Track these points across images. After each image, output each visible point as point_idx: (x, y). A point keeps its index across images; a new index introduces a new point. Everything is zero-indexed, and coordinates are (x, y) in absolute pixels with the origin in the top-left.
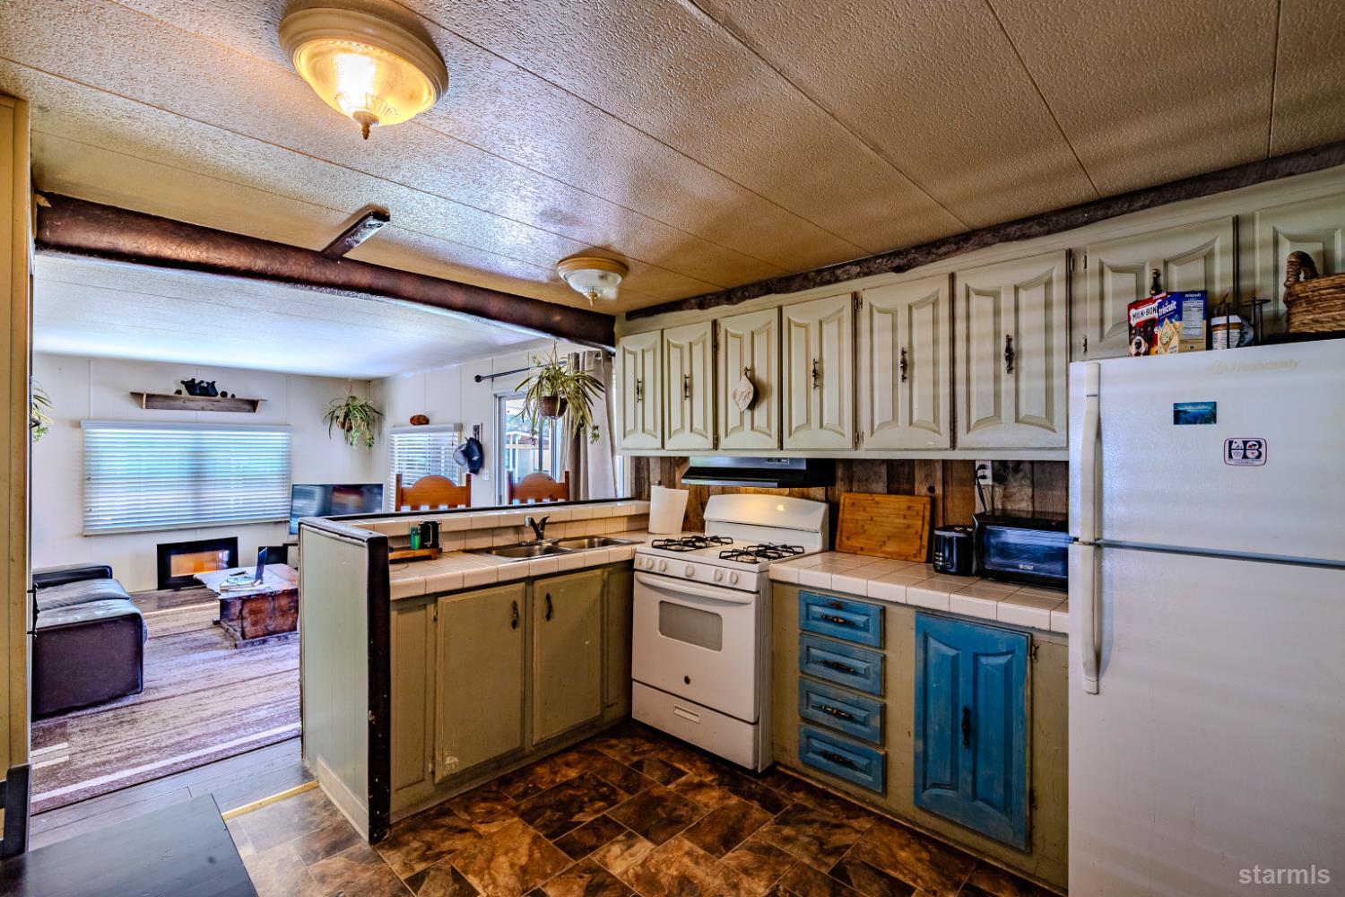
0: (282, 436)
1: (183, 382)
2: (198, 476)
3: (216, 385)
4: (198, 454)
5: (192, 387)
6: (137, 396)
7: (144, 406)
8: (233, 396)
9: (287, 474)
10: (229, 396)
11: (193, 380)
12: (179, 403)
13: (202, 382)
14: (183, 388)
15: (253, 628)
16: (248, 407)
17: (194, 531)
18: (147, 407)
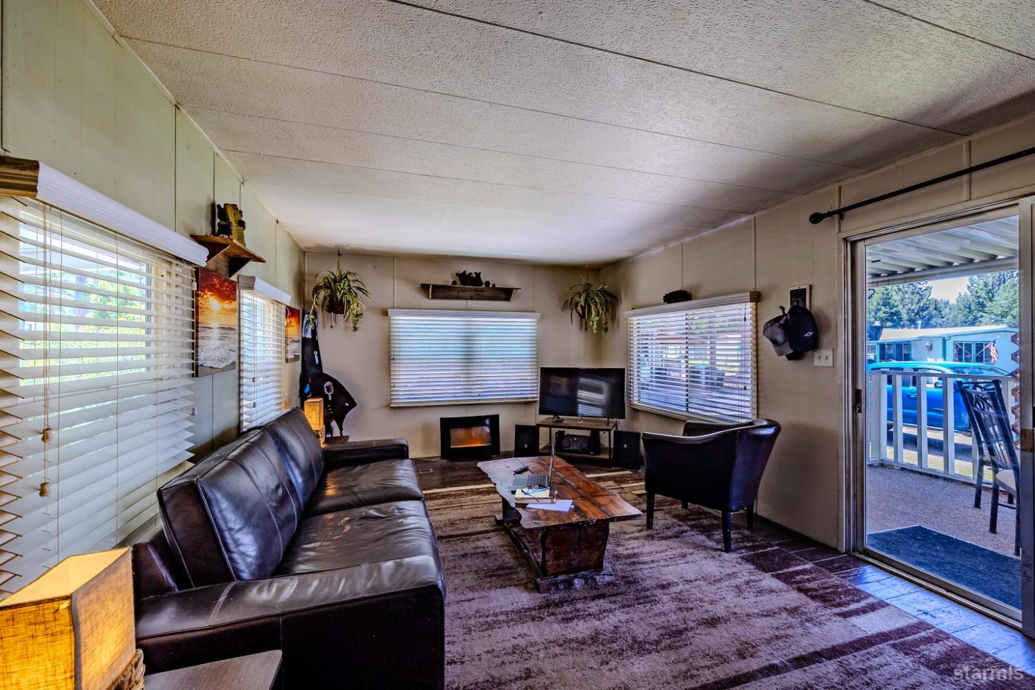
0: (530, 322)
1: (457, 274)
2: (469, 358)
3: (481, 276)
4: (468, 339)
5: (464, 278)
6: (425, 287)
7: (430, 296)
8: (494, 285)
9: (537, 357)
10: (491, 286)
11: (465, 272)
12: (454, 293)
13: (471, 274)
14: (457, 279)
15: (556, 562)
16: (503, 296)
17: (465, 407)
18: (433, 298)
